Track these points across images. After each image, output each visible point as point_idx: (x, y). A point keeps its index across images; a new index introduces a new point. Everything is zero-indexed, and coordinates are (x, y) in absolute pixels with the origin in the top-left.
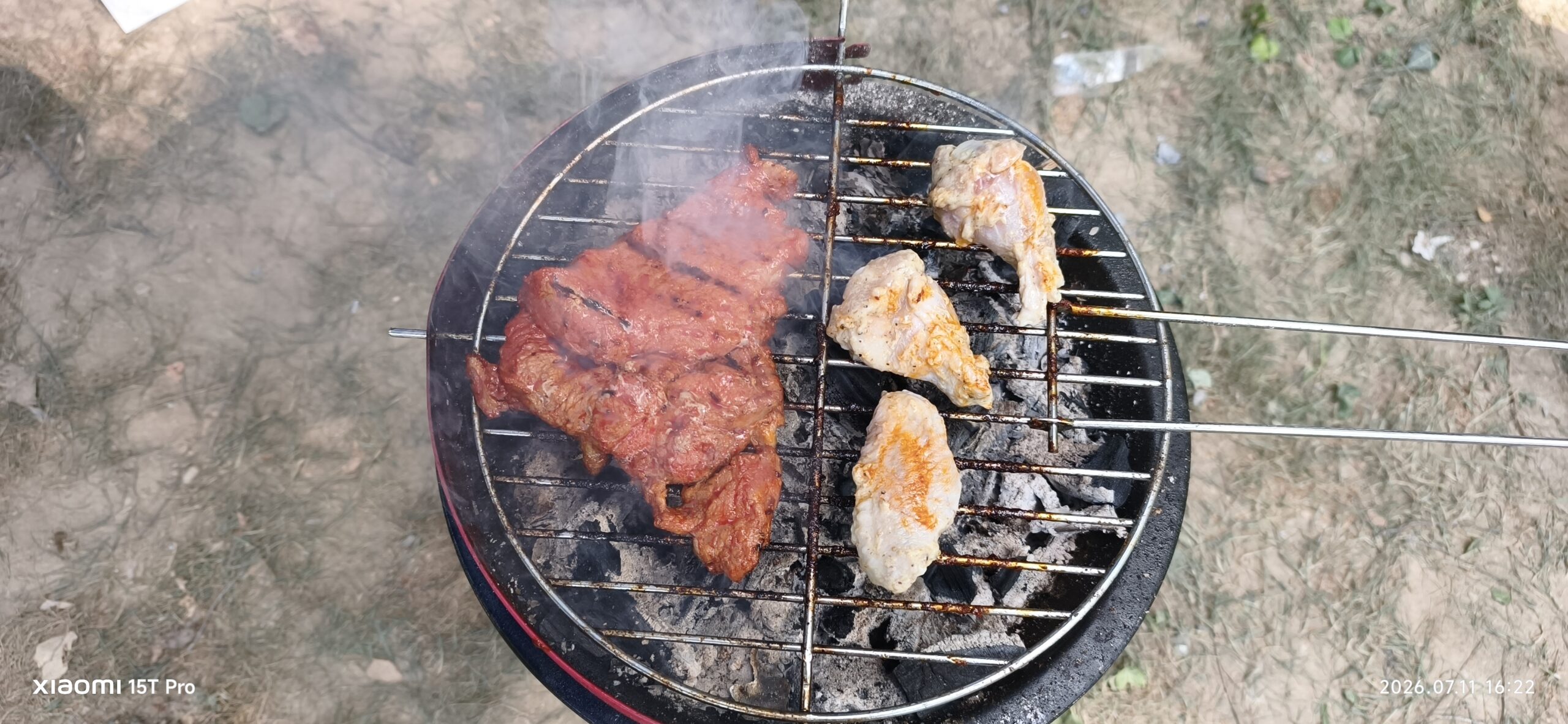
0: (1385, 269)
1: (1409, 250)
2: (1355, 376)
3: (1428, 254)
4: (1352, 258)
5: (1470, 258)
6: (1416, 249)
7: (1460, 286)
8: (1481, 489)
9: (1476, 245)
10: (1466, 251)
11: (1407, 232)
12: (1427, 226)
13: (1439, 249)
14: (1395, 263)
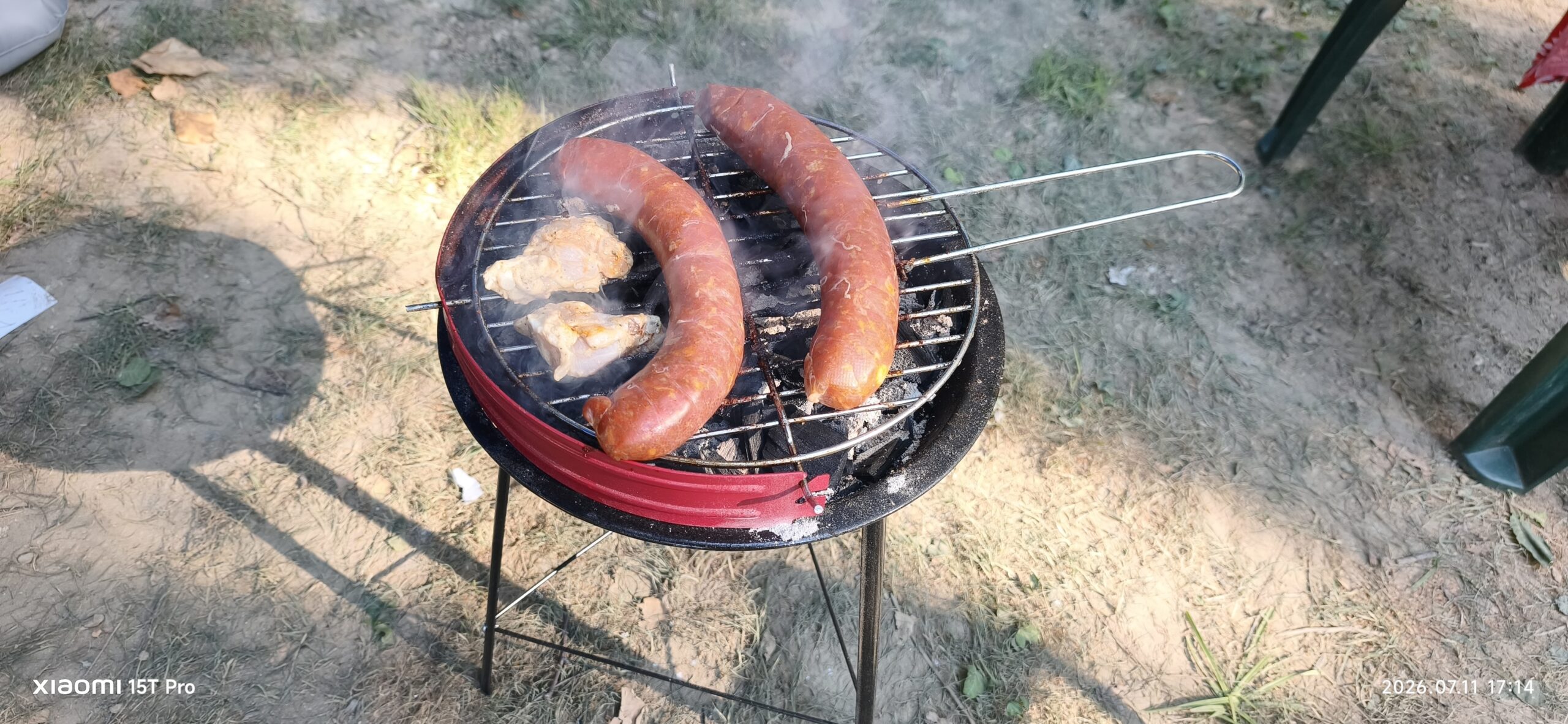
0: (1097, 299)
1: (1109, 282)
2: (1105, 374)
3: (1122, 282)
4: (1072, 296)
5: (1152, 278)
6: (1113, 280)
7: (1152, 297)
8: (1227, 428)
9: (1152, 269)
10: (1147, 275)
11: (1102, 271)
12: (1113, 264)
13: (1129, 276)
14: (1103, 294)
